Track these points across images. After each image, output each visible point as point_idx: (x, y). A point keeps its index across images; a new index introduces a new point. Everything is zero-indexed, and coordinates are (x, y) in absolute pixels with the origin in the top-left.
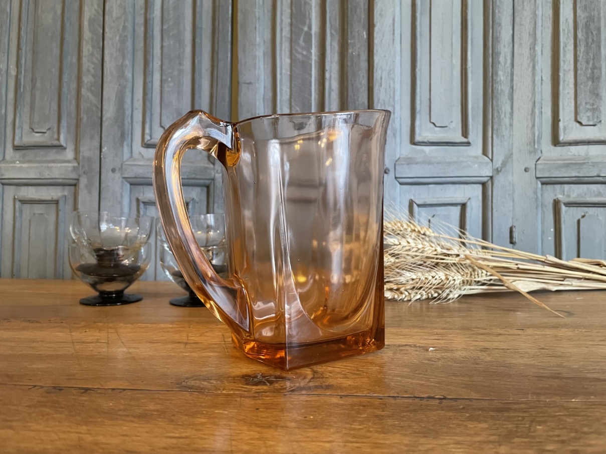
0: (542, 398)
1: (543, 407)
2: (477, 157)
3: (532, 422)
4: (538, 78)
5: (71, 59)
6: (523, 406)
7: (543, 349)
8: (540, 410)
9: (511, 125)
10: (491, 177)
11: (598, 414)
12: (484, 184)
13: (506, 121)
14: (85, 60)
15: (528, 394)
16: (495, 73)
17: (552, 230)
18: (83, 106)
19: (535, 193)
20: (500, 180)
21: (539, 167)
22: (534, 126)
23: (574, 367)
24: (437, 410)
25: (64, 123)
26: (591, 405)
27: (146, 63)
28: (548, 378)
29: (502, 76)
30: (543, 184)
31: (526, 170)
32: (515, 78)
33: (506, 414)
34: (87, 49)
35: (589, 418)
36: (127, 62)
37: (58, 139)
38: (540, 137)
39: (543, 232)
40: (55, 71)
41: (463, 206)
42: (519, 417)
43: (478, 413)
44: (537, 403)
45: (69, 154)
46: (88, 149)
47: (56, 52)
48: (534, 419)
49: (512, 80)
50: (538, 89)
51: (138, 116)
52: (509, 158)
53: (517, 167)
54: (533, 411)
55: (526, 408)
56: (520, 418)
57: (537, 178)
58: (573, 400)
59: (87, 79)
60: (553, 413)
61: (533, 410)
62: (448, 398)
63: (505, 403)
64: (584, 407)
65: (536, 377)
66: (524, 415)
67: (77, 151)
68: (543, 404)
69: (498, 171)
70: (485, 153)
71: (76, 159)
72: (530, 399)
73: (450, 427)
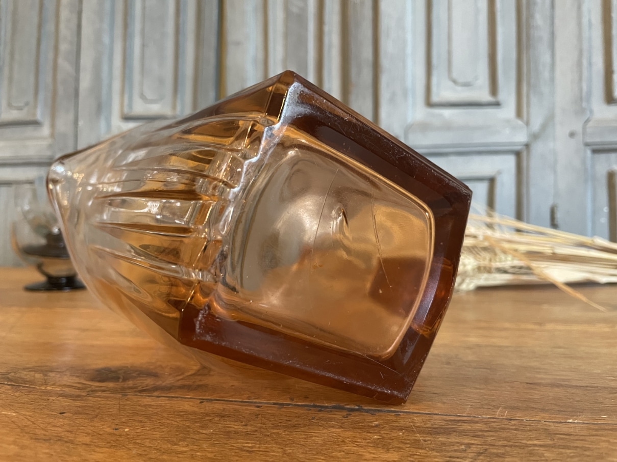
0: (518, 415)
1: (512, 429)
2: (508, 121)
3: (479, 454)
4: (585, 21)
5: (50, 27)
6: (479, 426)
7: (560, 347)
8: (504, 435)
9: (552, 79)
10: (527, 146)
11: (604, 445)
12: (518, 154)
13: (546, 74)
14: (62, 26)
15: (498, 408)
16: (530, 16)
17: (606, 210)
18: (60, 77)
19: (584, 162)
20: (538, 148)
21: (589, 130)
22: (580, 79)
23: (595, 371)
24: (333, 427)
25: (41, 96)
26: (596, 430)
27: (126, 25)
28: (546, 385)
29: (540, 20)
30: (595, 151)
31: (572, 135)
32: (557, 21)
33: (442, 439)
34: (65, 14)
35: (587, 453)
36: (106, 26)
37: (34, 114)
38: (589, 93)
39: (594, 213)
40: (34, 42)
41: (492, 181)
42: (462, 444)
43: (396, 435)
44: (506, 422)
45: (46, 131)
46: (64, 123)
47: (35, 20)
48: (486, 450)
49: (552, 23)
50: (586, 34)
51: (117, 85)
52: (549, 121)
53: (560, 132)
54: (492, 436)
55: (481, 431)
56: (463, 447)
57: (587, 145)
58: (570, 421)
59: (64, 47)
60: (524, 442)
61: (491, 433)
62: (364, 410)
63: (451, 421)
64: (585, 433)
65: (527, 383)
66: (473, 442)
67: (53, 126)
68: (515, 425)
69: (535, 137)
70: (519, 114)
71: (52, 135)
72: (497, 417)
73: (332, 457)
